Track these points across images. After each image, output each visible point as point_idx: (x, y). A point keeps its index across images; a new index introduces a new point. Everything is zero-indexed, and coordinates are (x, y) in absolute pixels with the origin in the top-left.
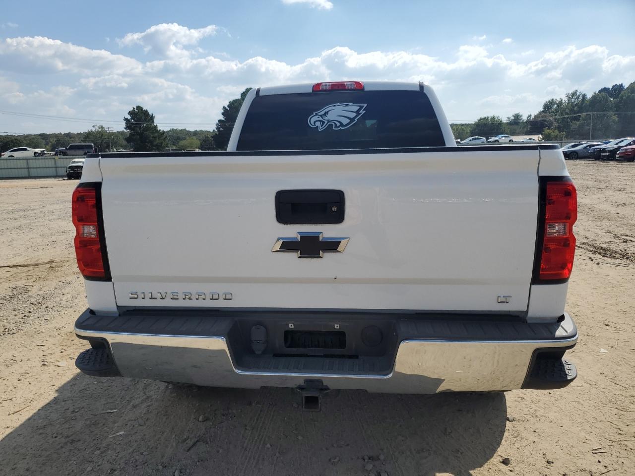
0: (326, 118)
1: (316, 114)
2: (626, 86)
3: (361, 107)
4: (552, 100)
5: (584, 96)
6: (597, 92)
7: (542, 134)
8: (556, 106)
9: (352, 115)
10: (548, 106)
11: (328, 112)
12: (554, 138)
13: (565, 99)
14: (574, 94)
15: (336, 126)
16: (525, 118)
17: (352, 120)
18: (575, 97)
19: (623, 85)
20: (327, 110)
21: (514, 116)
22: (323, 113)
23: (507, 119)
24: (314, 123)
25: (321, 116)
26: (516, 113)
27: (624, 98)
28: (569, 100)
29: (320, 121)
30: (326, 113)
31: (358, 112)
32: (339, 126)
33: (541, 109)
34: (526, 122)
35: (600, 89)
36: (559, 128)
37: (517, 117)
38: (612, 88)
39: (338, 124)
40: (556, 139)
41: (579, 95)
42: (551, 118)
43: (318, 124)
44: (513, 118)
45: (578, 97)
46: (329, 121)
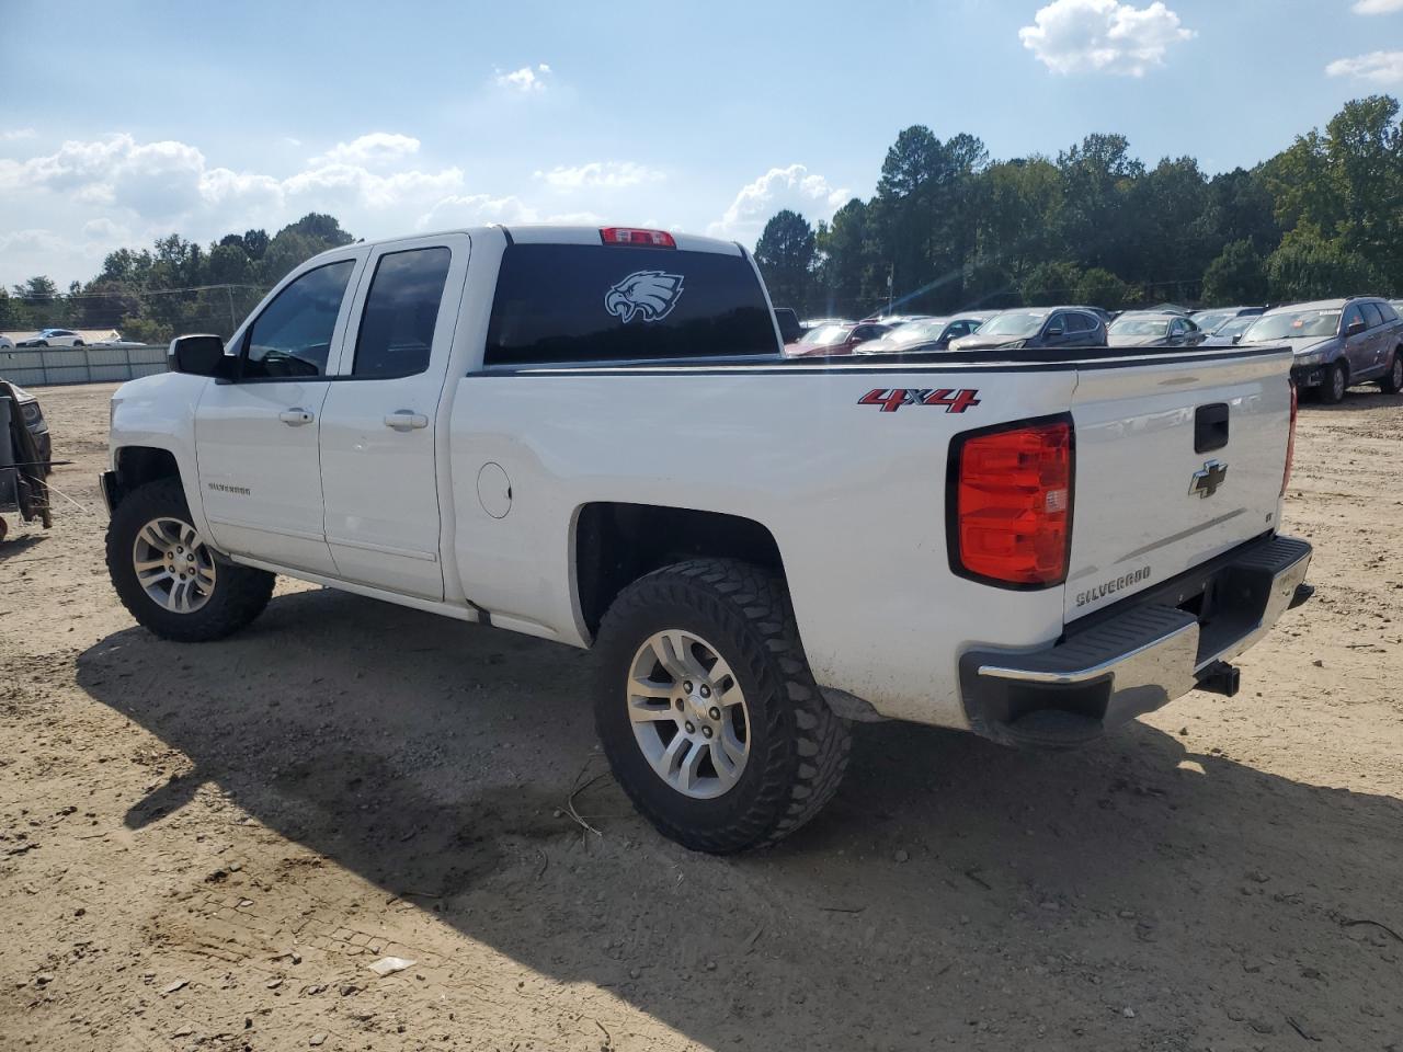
0: (631, 299)
1: (616, 291)
2: (272, 234)
3: (678, 280)
4: (124, 251)
5: (195, 248)
6: (218, 243)
7: (118, 329)
8: (134, 265)
9: (668, 295)
10: (117, 264)
11: (633, 286)
12: (151, 336)
13: (154, 253)
14: (173, 242)
15: (648, 316)
16: (62, 288)
17: (668, 303)
18: (175, 249)
19: (267, 233)
20: (630, 283)
21: (32, 284)
22: (624, 288)
23: (14, 290)
24: (615, 307)
25: (623, 293)
26: (36, 276)
27: (275, 258)
28: (163, 256)
29: (624, 304)
30: (631, 288)
31: (673, 289)
32: (652, 316)
33: (100, 270)
34: (70, 299)
35: (223, 237)
36: (153, 315)
37: (41, 286)
38: (246, 238)
39: (650, 312)
40: (155, 341)
41: (184, 246)
42: (133, 295)
43: (621, 309)
44: (29, 288)
45: (183, 250)
46: (637, 305)
